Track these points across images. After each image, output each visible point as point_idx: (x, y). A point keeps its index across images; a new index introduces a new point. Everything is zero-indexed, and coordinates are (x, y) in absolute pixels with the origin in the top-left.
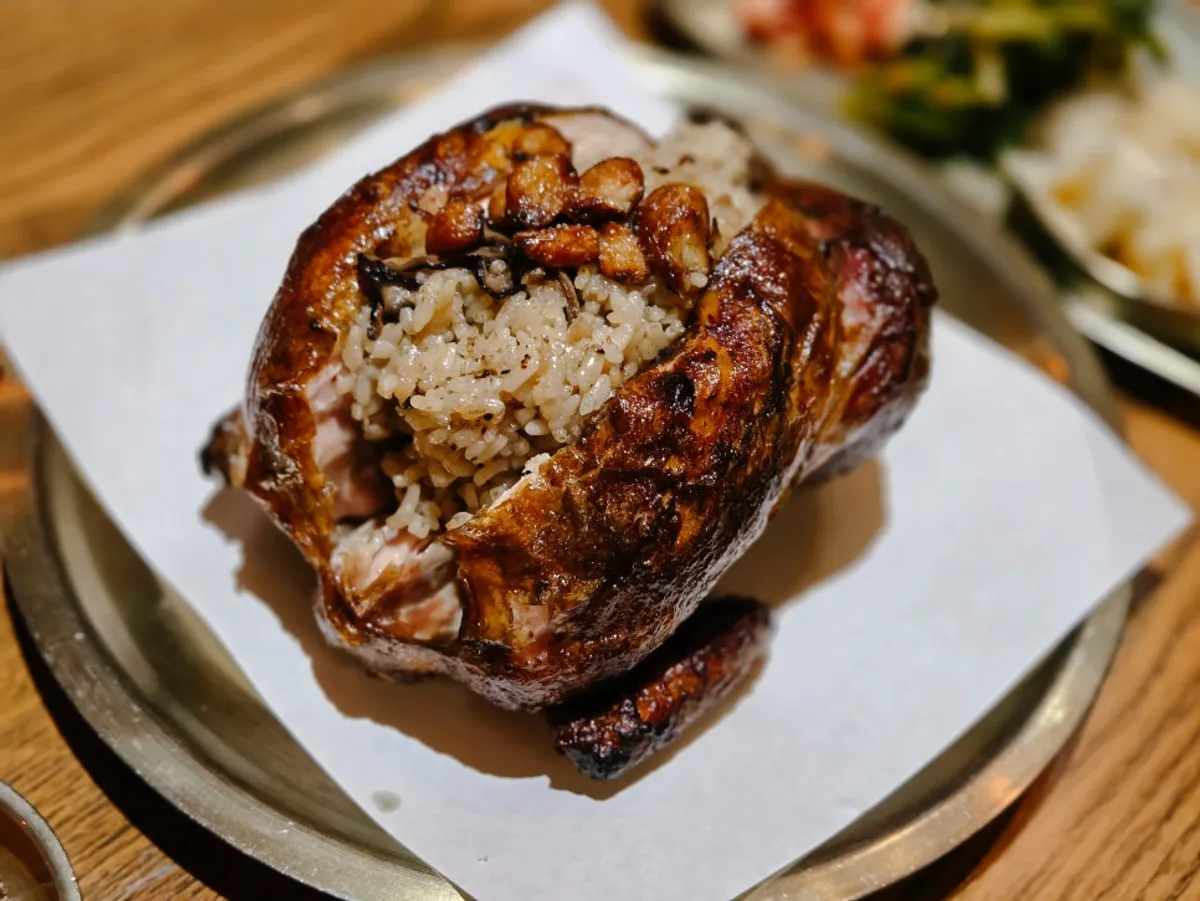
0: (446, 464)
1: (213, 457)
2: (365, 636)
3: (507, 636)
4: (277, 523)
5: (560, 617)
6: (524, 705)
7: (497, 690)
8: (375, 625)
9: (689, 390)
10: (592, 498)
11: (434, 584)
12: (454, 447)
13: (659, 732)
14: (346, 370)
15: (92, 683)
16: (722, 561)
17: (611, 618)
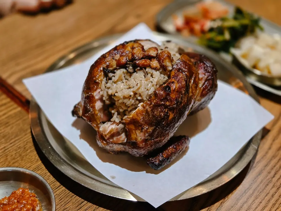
0: (122, 107)
1: (74, 112)
2: (108, 144)
3: (136, 139)
4: (89, 123)
5: (147, 135)
6: (140, 155)
7: (135, 152)
8: (109, 141)
9: (170, 88)
10: (152, 110)
11: (121, 133)
12: (124, 103)
13: (168, 160)
14: (102, 90)
15: (53, 156)
16: (178, 124)
17: (156, 135)
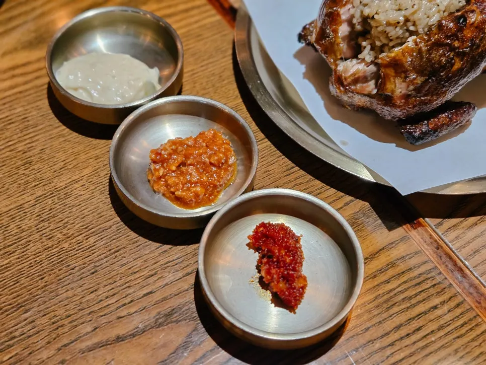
0: (381, 38)
1: (301, 37)
2: (346, 91)
3: (393, 92)
4: (323, 55)
5: (411, 87)
6: (393, 117)
7: (385, 111)
8: (349, 88)
9: (465, 20)
10: (428, 50)
11: (369, 78)
12: (385, 32)
13: (434, 133)
14: (354, 7)
16: (465, 80)
17: (426, 91)
